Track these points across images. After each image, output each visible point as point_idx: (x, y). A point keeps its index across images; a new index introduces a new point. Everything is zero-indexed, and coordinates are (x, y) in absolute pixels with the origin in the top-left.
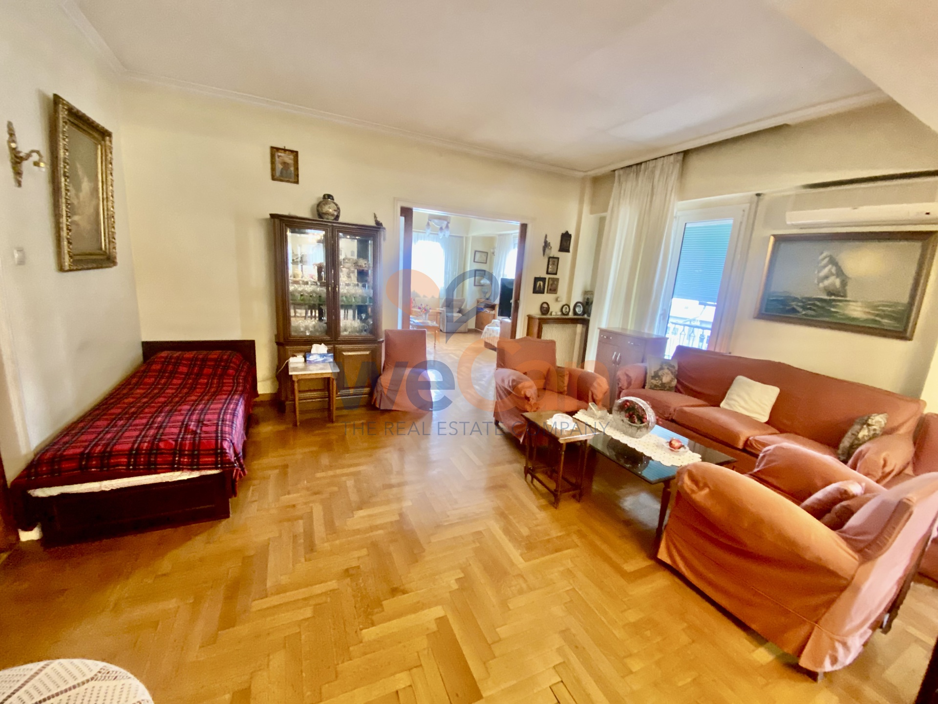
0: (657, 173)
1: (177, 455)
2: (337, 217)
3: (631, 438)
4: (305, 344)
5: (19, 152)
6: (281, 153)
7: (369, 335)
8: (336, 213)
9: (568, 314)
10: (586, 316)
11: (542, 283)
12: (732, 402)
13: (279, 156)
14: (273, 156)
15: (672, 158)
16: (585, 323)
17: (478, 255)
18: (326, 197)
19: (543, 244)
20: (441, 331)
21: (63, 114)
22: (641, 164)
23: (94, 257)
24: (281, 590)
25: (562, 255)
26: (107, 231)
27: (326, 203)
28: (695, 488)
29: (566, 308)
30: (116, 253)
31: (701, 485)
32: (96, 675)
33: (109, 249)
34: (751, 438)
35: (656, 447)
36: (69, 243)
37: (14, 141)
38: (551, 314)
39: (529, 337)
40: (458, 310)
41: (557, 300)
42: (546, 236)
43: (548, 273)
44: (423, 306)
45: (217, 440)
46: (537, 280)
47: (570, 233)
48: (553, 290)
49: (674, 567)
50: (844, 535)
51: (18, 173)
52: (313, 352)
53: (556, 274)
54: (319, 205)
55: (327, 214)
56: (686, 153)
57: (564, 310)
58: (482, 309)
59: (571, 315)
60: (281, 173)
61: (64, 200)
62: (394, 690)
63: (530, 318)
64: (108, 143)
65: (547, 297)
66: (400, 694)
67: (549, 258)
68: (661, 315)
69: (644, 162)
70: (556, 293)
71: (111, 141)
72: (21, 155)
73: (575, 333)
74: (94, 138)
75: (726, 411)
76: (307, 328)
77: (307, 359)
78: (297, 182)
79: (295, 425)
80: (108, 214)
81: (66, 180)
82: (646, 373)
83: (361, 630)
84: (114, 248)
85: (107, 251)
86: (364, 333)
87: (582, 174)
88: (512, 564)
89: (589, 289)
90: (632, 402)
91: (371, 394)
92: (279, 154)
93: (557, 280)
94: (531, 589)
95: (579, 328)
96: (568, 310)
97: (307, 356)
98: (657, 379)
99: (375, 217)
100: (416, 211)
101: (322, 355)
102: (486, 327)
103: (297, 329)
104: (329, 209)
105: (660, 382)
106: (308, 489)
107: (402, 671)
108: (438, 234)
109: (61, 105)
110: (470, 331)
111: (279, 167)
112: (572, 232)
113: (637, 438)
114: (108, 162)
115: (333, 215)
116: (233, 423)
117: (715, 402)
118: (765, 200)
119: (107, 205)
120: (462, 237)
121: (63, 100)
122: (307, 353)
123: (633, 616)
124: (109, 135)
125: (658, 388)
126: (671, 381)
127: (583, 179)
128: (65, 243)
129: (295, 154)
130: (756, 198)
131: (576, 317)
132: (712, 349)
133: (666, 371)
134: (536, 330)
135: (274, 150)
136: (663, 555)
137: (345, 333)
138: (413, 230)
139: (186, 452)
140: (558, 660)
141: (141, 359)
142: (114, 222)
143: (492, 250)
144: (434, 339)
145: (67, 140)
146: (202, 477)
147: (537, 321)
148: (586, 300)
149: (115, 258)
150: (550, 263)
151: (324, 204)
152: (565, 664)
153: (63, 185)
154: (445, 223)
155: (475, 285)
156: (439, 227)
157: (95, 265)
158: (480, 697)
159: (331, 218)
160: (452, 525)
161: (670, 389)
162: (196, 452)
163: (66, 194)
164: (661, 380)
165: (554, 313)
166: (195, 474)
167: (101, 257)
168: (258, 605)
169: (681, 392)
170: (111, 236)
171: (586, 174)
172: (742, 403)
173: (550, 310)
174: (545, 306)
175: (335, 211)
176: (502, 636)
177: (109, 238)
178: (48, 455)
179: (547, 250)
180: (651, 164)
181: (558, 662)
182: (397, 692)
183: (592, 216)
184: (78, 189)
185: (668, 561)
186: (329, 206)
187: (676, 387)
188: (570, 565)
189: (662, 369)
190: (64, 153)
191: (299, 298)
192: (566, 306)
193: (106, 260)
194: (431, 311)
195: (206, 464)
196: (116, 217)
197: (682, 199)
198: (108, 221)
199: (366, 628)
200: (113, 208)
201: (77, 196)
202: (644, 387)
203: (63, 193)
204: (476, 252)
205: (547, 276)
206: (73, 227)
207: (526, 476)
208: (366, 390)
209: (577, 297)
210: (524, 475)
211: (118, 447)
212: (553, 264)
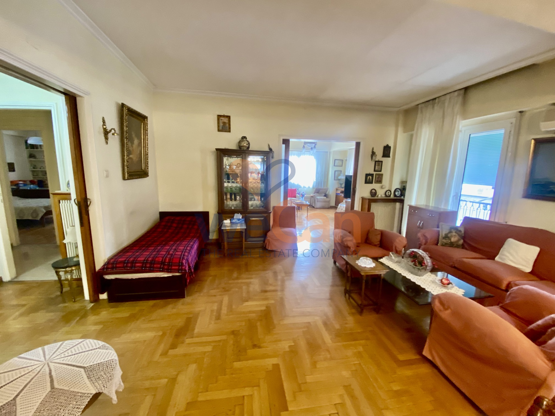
0: (446, 104)
1: (162, 265)
2: (248, 148)
3: (415, 276)
4: (230, 213)
5: (107, 130)
6: (222, 117)
7: (263, 209)
8: (247, 146)
9: (390, 196)
10: (402, 197)
11: (371, 177)
12: (504, 257)
13: (221, 119)
14: (218, 119)
15: (456, 93)
16: (402, 201)
17: (337, 161)
18: (243, 138)
19: (371, 153)
20: (313, 207)
21: (125, 111)
22: (435, 99)
23: (138, 173)
24: (200, 335)
25: (385, 160)
26: (145, 162)
27: (243, 141)
28: (441, 308)
29: (389, 193)
30: (148, 171)
31: (446, 307)
32: (100, 347)
33: (146, 169)
34: (512, 283)
35: (431, 283)
36: (127, 167)
37: (105, 125)
38: (378, 196)
39: (362, 212)
40: (324, 195)
41: (382, 187)
42: (373, 149)
43: (375, 171)
44: (301, 193)
45: (180, 258)
46: (367, 175)
47: (390, 145)
48: (379, 180)
49: (433, 361)
50: (544, 349)
51: (106, 138)
52: (235, 217)
53: (381, 171)
54: (240, 142)
55: (244, 146)
56: (466, 89)
57: (387, 193)
58: (339, 194)
59: (392, 196)
60: (222, 128)
61: (126, 149)
62: (242, 395)
63: (363, 199)
64: (146, 122)
65: (374, 186)
66: (245, 397)
67: (376, 162)
68: (453, 196)
69: (437, 97)
70: (381, 183)
71: (147, 121)
72: (108, 131)
73: (394, 209)
74: (139, 120)
75: (498, 263)
76: (233, 205)
77: (232, 221)
78: (230, 131)
79: (224, 256)
80: (145, 154)
81: (126, 140)
82: (439, 235)
83: (234, 362)
84: (148, 169)
85: (145, 171)
86: (261, 208)
87: (397, 109)
88: (324, 343)
89: (404, 180)
90: (416, 252)
91: (264, 241)
92: (222, 118)
93: (382, 175)
94: (332, 359)
95: (398, 205)
96: (390, 194)
97: (232, 219)
98: (447, 239)
99: (269, 146)
100: (292, 140)
101: (239, 220)
102: (340, 205)
103: (227, 205)
104: (245, 144)
105: (449, 241)
106: (223, 288)
107: (248, 387)
108: (309, 151)
109: (124, 108)
110: (331, 208)
111: (221, 124)
112: (391, 145)
113: (419, 276)
114: (146, 130)
115: (246, 147)
116: (190, 251)
117: (492, 257)
118: (527, 116)
119: (145, 150)
120: (327, 152)
121: (126, 105)
122: (232, 218)
123: (396, 387)
124: (146, 118)
125: (447, 245)
126: (459, 240)
127: (398, 113)
128: (126, 167)
129: (229, 117)
130: (519, 114)
131: (396, 198)
132: (492, 220)
133: (454, 234)
134: (367, 206)
135: (219, 116)
136: (426, 352)
137: (252, 208)
138: (290, 150)
139: (166, 264)
140: (338, 401)
141: (159, 220)
142: (148, 157)
143: (345, 158)
144: (307, 212)
145: (127, 122)
146: (173, 276)
147: (367, 201)
148: (403, 187)
149: (148, 173)
150: (376, 165)
151: (242, 141)
152: (343, 405)
153: (125, 142)
154: (314, 145)
155: (335, 180)
156: (310, 148)
157: (138, 177)
158: (287, 410)
159: (245, 148)
160: (294, 316)
161: (458, 246)
162: (171, 264)
163: (127, 146)
164: (450, 240)
165: (379, 196)
166: (170, 275)
167: (142, 173)
168: (188, 341)
169: (466, 249)
170: (146, 163)
171: (400, 108)
172: (511, 258)
173: (377, 194)
174: (374, 191)
175: (247, 144)
176: (308, 381)
177: (146, 164)
178: (112, 261)
179: (374, 157)
180: (442, 98)
181: (338, 402)
182: (244, 396)
183: (406, 134)
184: (132, 143)
185: (430, 357)
186: (244, 142)
187: (463, 245)
188: (361, 349)
189: (450, 232)
190: (126, 128)
191: (229, 190)
192: (388, 191)
193: (143, 174)
194: (305, 195)
195: (175, 270)
196: (149, 155)
197: (465, 119)
198: (145, 156)
199: (236, 362)
200: (148, 151)
201: (132, 146)
202: (437, 244)
203: (126, 146)
204: (335, 160)
205: (375, 173)
206: (130, 161)
207: (345, 294)
208: (262, 239)
209: (396, 185)
210: (344, 294)
211: (139, 259)
212: (379, 165)
